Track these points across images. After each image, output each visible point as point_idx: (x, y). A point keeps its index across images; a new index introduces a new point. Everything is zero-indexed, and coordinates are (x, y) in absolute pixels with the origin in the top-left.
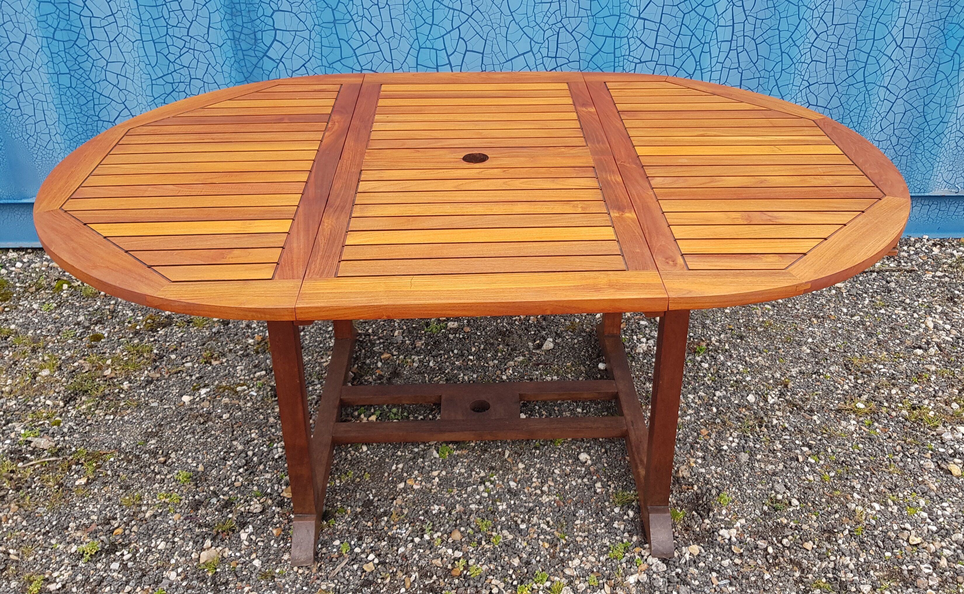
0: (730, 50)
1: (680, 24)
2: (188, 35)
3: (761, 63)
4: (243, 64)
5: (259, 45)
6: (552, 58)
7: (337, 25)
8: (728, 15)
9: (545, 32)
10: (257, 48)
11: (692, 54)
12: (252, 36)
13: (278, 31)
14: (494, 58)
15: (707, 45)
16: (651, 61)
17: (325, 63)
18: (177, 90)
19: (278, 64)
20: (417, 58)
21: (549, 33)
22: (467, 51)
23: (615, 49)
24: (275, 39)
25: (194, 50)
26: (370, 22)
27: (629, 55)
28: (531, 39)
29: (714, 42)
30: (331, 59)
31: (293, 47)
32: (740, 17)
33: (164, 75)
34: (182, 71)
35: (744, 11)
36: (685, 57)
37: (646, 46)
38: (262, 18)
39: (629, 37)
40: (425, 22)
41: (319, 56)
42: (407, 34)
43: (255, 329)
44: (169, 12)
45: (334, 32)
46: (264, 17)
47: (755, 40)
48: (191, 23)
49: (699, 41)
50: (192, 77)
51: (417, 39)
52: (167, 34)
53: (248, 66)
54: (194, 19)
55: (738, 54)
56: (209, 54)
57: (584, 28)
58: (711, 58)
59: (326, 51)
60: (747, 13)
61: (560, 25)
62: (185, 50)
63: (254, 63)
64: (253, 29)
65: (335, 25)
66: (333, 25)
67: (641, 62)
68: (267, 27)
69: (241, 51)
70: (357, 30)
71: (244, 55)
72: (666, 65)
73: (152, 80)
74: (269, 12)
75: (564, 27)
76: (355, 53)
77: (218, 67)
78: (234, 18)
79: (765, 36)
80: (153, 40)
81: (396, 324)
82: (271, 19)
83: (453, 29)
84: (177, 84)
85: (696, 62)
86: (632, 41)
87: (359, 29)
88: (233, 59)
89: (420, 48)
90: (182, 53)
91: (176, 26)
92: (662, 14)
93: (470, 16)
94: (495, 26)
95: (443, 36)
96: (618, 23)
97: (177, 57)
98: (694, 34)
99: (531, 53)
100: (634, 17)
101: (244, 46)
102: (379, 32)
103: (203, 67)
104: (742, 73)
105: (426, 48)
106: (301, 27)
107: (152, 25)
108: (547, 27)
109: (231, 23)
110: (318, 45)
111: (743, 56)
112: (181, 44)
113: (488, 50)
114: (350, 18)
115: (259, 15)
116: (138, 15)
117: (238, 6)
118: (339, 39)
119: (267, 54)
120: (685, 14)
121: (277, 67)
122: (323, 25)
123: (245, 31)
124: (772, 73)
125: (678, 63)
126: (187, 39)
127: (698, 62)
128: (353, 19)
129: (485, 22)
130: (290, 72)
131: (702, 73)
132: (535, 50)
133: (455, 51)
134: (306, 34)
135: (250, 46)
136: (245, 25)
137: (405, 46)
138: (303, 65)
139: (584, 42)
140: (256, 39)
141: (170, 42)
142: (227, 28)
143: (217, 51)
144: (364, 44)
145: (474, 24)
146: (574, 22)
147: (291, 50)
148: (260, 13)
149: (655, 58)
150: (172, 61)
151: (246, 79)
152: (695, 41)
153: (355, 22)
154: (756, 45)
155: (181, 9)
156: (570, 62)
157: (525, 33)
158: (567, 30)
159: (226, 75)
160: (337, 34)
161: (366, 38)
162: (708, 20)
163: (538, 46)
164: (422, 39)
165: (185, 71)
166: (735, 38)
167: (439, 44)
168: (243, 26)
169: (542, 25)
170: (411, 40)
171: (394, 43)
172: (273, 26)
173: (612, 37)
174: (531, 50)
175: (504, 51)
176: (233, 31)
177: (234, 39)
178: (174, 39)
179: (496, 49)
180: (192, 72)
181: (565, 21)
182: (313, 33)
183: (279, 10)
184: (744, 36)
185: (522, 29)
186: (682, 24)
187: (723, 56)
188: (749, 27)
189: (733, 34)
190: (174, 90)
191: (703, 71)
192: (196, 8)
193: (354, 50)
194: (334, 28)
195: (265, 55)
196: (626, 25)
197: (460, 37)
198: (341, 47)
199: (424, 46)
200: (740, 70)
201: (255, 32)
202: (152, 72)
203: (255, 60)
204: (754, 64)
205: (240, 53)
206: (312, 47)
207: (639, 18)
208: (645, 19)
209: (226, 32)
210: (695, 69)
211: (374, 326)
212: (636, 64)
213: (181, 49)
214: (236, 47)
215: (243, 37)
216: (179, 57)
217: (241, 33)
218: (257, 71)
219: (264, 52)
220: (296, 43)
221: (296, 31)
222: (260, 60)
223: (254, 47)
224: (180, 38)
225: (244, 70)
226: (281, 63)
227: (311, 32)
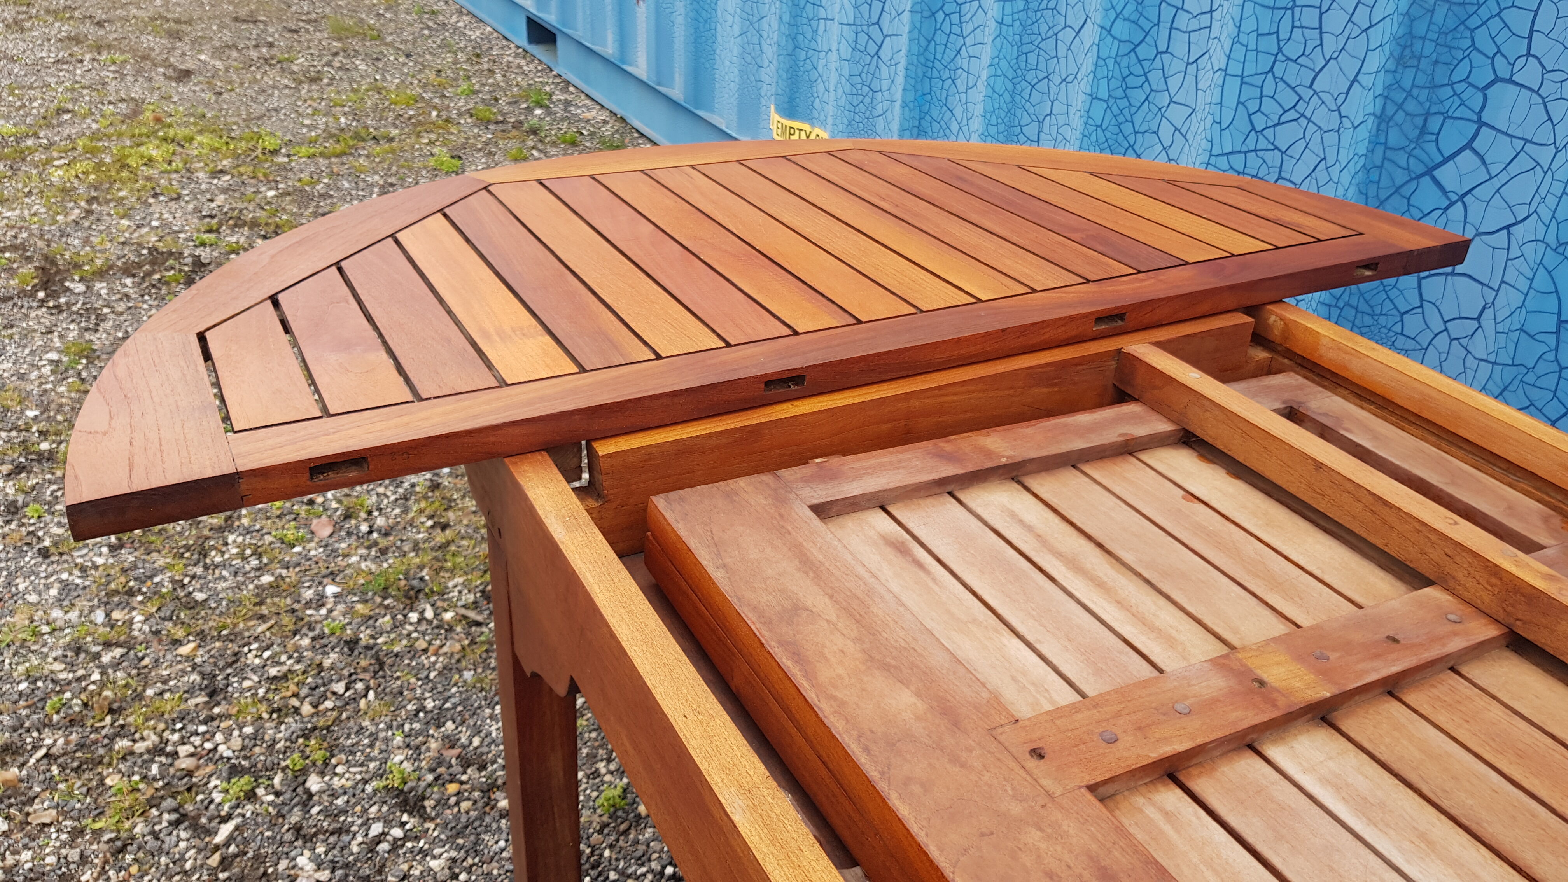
2: (1311, 87)
4: (1375, 175)
5: (1426, 146)
10: (1417, 152)
12: (1419, 121)
13: (1484, 129)
17: (1551, 238)
19: (1452, 204)
24: (1469, 146)
25: (1309, 120)
31: (1504, 177)
33: (1233, 153)
34: (1268, 156)
38: (1459, 88)
41: (1547, 216)
44: (1293, 27)
46: (1464, 85)
48: (1327, 62)
50: (1283, 174)
52: (1271, 70)
53: (1382, 184)
54: (1335, 56)
56: (1331, 139)
62: (1292, 115)
63: (1398, 182)
64: (1427, 105)
68: (1462, 112)
69: (1383, 147)
71: (1384, 158)
73: (1211, 155)
74: (1483, 76)
77: (1335, 171)
78: (1401, 69)
80: (1242, 77)
82: (1480, 95)
88: (1362, 161)
90: (1283, 119)
91: (1295, 61)
97: (1270, 124)
101: (1394, 138)
103: (1310, 160)
106: (1544, 134)
107: (1252, 46)
109: (1390, 80)
112: (1290, 100)
115: (1456, 77)
116: (1238, 19)
117: (1418, 45)
119: (1436, 173)
123: (1410, 106)
126: (1307, 93)
134: (1545, 155)
135: (1404, 142)
136: (1415, 92)
138: (1507, 227)
140: (1423, 130)
141: (1268, 90)
142: (1379, 90)
143: (1346, 136)
147: (1496, 183)
148: (1461, 72)
150: (1259, 128)
155: (1320, 28)
165: (1273, 158)
168: (1409, 94)
172: (1479, 114)
176: (1387, 98)
177: (1381, 117)
178: (1281, 85)
180: (1288, 164)
183: (1510, 81)
192: (1346, 33)
195: (1429, 172)
201: (1427, 115)
202: (1216, 140)
203: (1400, 177)
205: (1380, 151)
206: (1543, 191)
209: (1375, 98)
213: (1285, 112)
214: (1377, 135)
215: (1400, 117)
216: (1274, 126)
217: (1400, 107)
218: (1396, 201)
219: (1431, 165)
220: (1513, 169)
221: (1527, 141)
222: (1412, 179)
223: (1413, 145)
224: (1293, 89)
225: (1372, 192)
226: (1459, 204)
227: (1557, 152)
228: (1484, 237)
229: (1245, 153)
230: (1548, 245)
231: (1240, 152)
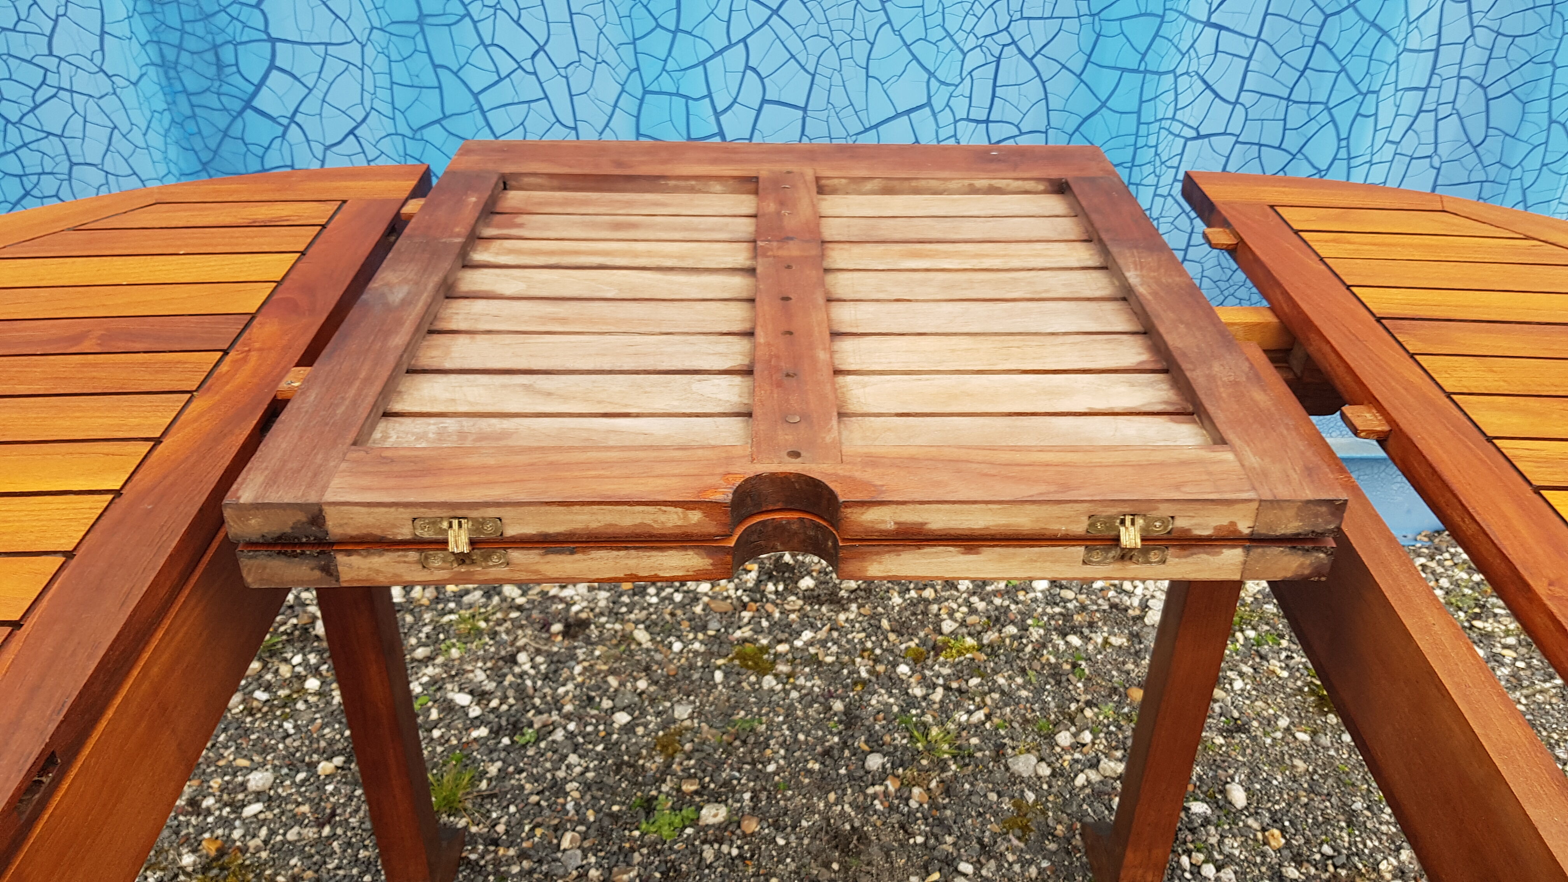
0: (1420, 111)
1: (1310, 41)
2: (51, 54)
3: (1494, 144)
4: (191, 126)
5: (230, 80)
6: (978, 122)
7: (426, 28)
8: (1430, 24)
9: (965, 54)
10: (225, 88)
11: (1333, 120)
12: (210, 57)
13: (279, 45)
14: (833, 120)
15: (1371, 98)
16: (1224, 134)
17: (403, 128)
18: (35, 192)
19: (286, 128)
20: (638, 118)
21: (975, 58)
22: (764, 101)
23: (1141, 102)
24: (272, 66)
25: (72, 91)
26: (517, 22)
27: (1173, 119)
28: (931, 74)
29: (1388, 91)
30: (418, 117)
31: (322, 86)
32: (1456, 30)
34: (44, 145)
35: (1470, 13)
36: (1314, 126)
37: (1217, 95)
38: (233, 11)
39: (1178, 72)
40: (658, 25)
41: (387, 110)
42: (611, 56)
43: (209, 812)
45: (421, 46)
46: (236, 7)
47: (1485, 88)
48: (56, 21)
49: (1355, 86)
50: (74, 160)
51: (638, 69)
53: (205, 133)
54: (61, 11)
55: (1437, 121)
56: (110, 103)
57: (1062, 50)
58: (1376, 131)
59: (403, 97)
60: (1477, 18)
61: (1004, 38)
62: (46, 92)
63: (222, 125)
64: (209, 37)
65: (422, 30)
66: (416, 28)
67: (1199, 137)
68: (249, 34)
69: (184, 96)
70: (482, 42)
71: (192, 106)
72: (1261, 145)
75: (1014, 42)
76: (478, 102)
77: (136, 136)
78: (158, 8)
79: (1515, 80)
81: (570, 806)
82: (257, 12)
83: (730, 45)
84: (34, 179)
85: (1340, 140)
86: (1184, 82)
87: (488, 41)
88: (167, 117)
89: (646, 92)
90: (39, 99)
91: (14, 30)
92: (1266, 14)
93: (775, 12)
94: (839, 38)
95: (704, 62)
96: (1157, 34)
97: (25, 109)
98: (1343, 69)
99: (927, 109)
100: (1197, 21)
101: (192, 82)
102: (541, 48)
103: (98, 135)
104: (1439, 169)
105: (661, 93)
106: (340, 33)
108: (972, 42)
109: (151, 22)
110: (384, 81)
111: (1450, 128)
112: (34, 76)
113: (818, 100)
114: (462, 12)
118: (436, 66)
119: (256, 103)
120: (1327, 16)
121: (283, 136)
122: (392, 29)
123: (191, 43)
124: (1517, 173)
125: (1292, 142)
126: (51, 63)
127: (1343, 140)
128: (469, 14)
129: (812, 28)
130: (318, 150)
131: (1349, 168)
132: (938, 103)
133: (735, 101)
134: (352, 52)
135: (207, 83)
136: (188, 27)
137: (607, 88)
138: (352, 132)
139: (1061, 85)
140: (220, 65)
142: (144, 37)
143: (129, 95)
144: (501, 79)
145: (784, 31)
146: (1041, 31)
147: (318, 93)
149: (1234, 128)
150: (14, 119)
151: (205, 165)
152: (1344, 89)
153: (475, 22)
154: (1488, 100)
156: (1021, 134)
157: (915, 58)
158: (1021, 52)
159: (157, 156)
160: (429, 52)
161: (506, 65)
162: (1385, 33)
163: (945, 91)
164: (650, 69)
165: (52, 146)
166: (1436, 81)
167: (693, 84)
168: (183, 32)
169: (959, 37)
170: (623, 71)
171: (580, 79)
172: (266, 32)
173: (1137, 71)
174: (929, 103)
175: (859, 104)
176: (158, 42)
177: (163, 65)
179: (839, 98)
180: (74, 147)
181: (1019, 28)
182: (370, 51)
184: (1460, 78)
185: (908, 46)
186: (1317, 42)
187: (1402, 123)
188: (1475, 55)
189: (1433, 73)
190: (27, 193)
191: (1354, 162)
193: (476, 96)
194: (419, 38)
195: (248, 104)
196: (1176, 41)
197: (747, 67)
198: (440, 87)
199: (654, 87)
200: (1436, 162)
201: (215, 48)
203: (222, 121)
204: (1475, 147)
205: (182, 100)
206: (369, 86)
207: (1208, 24)
208: (1220, 28)
209: (143, 46)
210: (1334, 159)
211: (512, 809)
212: (1187, 140)
213: (36, 91)
214: (171, 85)
215: (185, 58)
216: (32, 110)
217: (180, 48)
218: (229, 146)
219: (246, 97)
220: (328, 75)
221: (327, 44)
222: (235, 118)
223: (217, 84)
224: (30, 62)
225: (198, 144)
226: (293, 126)
227: (363, 46)
228: (334, 149)
229: (14, 151)
230: (404, 136)
231: (7, 153)
